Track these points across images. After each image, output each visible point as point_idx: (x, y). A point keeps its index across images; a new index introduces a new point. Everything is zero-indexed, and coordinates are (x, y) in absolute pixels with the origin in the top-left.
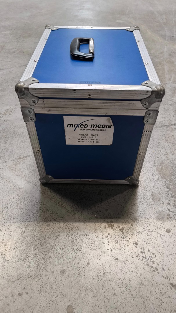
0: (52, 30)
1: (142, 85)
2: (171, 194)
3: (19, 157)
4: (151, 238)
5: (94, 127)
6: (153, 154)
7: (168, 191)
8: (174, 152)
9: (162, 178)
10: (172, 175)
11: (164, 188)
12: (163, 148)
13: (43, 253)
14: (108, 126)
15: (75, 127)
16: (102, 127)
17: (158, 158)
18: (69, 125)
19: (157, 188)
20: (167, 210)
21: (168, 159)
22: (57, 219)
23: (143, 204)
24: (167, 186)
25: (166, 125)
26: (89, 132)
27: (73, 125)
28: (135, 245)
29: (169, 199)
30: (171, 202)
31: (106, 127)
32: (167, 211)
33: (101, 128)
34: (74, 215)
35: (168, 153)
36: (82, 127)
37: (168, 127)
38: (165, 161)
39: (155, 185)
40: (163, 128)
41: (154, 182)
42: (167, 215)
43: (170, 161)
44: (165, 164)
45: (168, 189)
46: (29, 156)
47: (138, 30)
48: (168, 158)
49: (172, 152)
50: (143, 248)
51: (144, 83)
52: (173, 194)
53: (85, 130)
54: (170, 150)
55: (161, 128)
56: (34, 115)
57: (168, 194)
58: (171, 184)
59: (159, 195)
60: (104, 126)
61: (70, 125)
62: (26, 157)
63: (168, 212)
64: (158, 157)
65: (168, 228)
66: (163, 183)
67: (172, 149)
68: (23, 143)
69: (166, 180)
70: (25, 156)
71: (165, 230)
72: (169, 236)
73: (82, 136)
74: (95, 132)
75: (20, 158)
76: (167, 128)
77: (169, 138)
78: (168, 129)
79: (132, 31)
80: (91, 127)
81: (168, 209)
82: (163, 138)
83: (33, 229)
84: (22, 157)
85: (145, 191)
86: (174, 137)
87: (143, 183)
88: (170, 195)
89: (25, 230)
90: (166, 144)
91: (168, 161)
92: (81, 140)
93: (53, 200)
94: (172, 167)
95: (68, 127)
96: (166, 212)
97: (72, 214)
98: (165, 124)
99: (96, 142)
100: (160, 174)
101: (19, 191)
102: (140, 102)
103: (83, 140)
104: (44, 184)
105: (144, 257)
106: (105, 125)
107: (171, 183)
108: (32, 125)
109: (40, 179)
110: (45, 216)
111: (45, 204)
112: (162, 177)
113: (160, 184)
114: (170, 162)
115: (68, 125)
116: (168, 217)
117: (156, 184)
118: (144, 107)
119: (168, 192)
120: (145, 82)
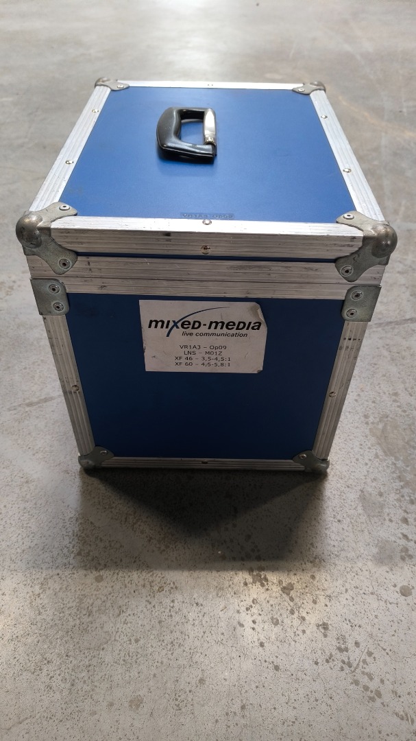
0: (112, 91)
1: (337, 222)
2: (410, 496)
3: (27, 401)
4: (363, 612)
5: (216, 328)
6: (362, 394)
7: (402, 487)
8: (412, 388)
9: (386, 455)
10: (411, 446)
11: (392, 481)
12: (385, 378)
13: (84, 653)
14: (252, 325)
15: (170, 326)
16: (237, 329)
17: (373, 405)
18: (154, 323)
19: (375, 479)
20: (401, 536)
21: (399, 407)
22: (121, 561)
23: (339, 521)
24: (399, 474)
25: (391, 323)
26: (203, 341)
27: (163, 322)
28: (323, 631)
29: (404, 508)
30: (409, 515)
31: (248, 329)
32: (400, 539)
33: (234, 331)
34: (164, 550)
35: (400, 392)
36: (185, 326)
37: (397, 326)
38: (391, 411)
39: (368, 472)
40: (383, 330)
41: (366, 464)
42: (402, 551)
43: (405, 411)
44: (391, 418)
45: (402, 484)
46: (51, 399)
47: (323, 92)
48: (399, 404)
49: (409, 389)
50: (342, 638)
51: (342, 216)
52: (414, 494)
53: (194, 334)
54: (404, 382)
55: (380, 329)
56: (65, 297)
57: (401, 494)
58: (408, 469)
59: (378, 497)
60: (242, 325)
61: (157, 322)
62: (46, 402)
63: (403, 542)
64: (374, 402)
65: (405, 584)
66: (388, 467)
67: (408, 381)
68: (39, 365)
69: (397, 459)
70: (43, 397)
71: (398, 589)
72: (408, 604)
73: (187, 350)
74: (220, 341)
75: (30, 404)
76: (393, 328)
77: (398, 353)
78: (396, 331)
79: (309, 94)
80: (210, 328)
81: (402, 534)
82: (385, 353)
83: (61, 589)
84: (36, 400)
85: (343, 488)
86: (412, 350)
87: (337, 467)
88: (408, 498)
89: (41, 591)
90: (394, 369)
91: (400, 410)
92: (183, 361)
93: (111, 512)
94: (409, 425)
95: (150, 326)
96: (398, 541)
97: (160, 548)
98: (389, 320)
99: (222, 365)
100: (379, 444)
101: (26, 489)
102: (334, 264)
103: (189, 361)
104: (91, 470)
105: (346, 660)
106: (244, 324)
107: (407, 466)
108: (60, 322)
109: (80, 458)
110: (91, 553)
111: (91, 523)
112: (385, 452)
113: (380, 469)
114: (403, 414)
115: (151, 322)
116: (404, 554)
117: (371, 470)
118: (345, 278)
119: (402, 490)
120: (346, 215)
